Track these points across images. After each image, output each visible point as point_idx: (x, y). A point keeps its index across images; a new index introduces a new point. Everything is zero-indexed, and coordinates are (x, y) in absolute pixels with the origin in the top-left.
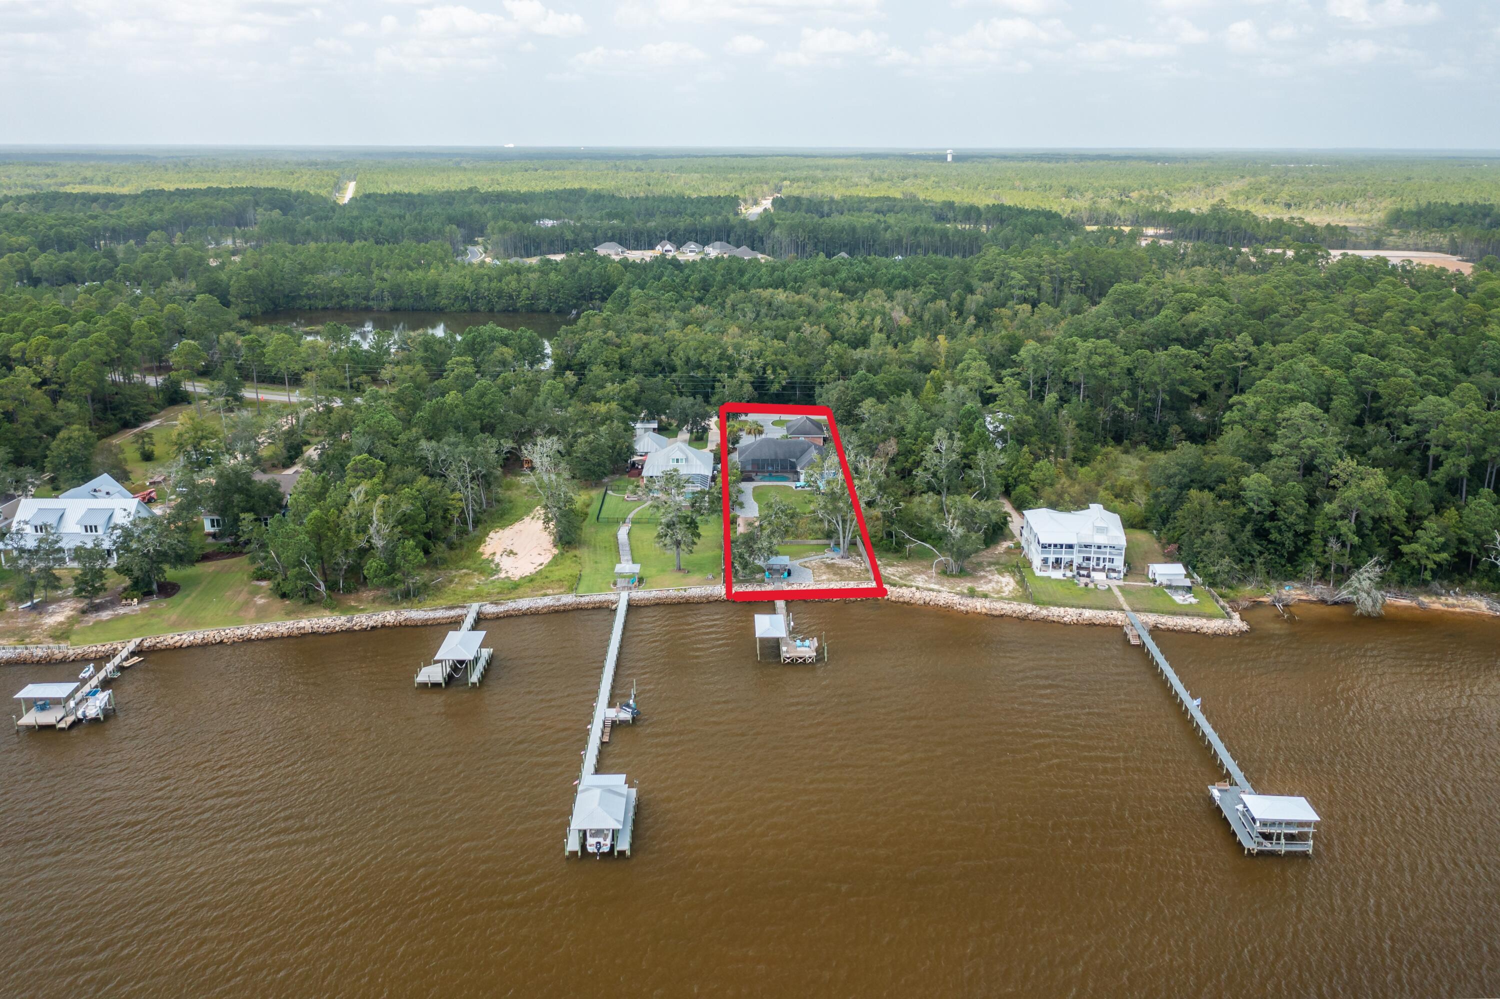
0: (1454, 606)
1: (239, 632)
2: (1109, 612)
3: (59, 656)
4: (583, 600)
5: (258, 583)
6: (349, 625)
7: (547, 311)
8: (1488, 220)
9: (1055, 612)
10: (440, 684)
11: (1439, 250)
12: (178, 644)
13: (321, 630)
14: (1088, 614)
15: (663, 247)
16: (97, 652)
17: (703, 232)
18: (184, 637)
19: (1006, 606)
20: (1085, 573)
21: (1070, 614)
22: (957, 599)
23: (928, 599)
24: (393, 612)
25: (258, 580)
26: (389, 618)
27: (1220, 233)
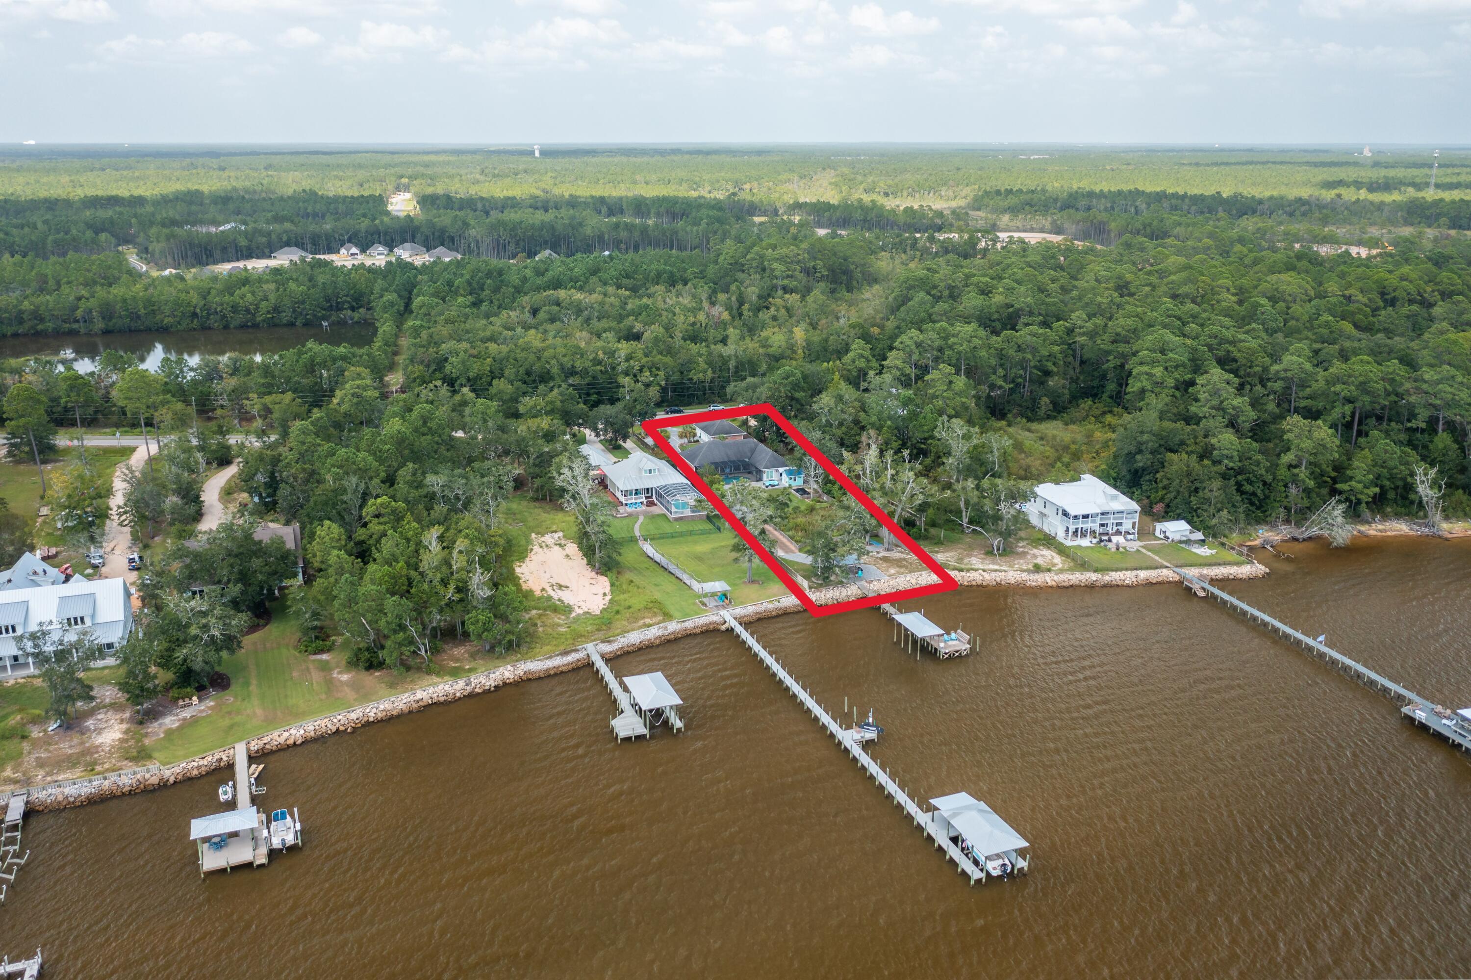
0: (1385, 531)
1: (353, 716)
2: (1159, 571)
3: (154, 780)
4: (689, 624)
5: (319, 657)
6: (469, 689)
7: (292, 324)
8: (1059, 204)
9: (1115, 577)
10: (644, 736)
11: (1042, 231)
12: (291, 742)
13: (442, 699)
14: (1143, 574)
15: (348, 250)
16: (199, 767)
17: (386, 234)
18: (293, 731)
19: (1071, 577)
20: (1106, 538)
21: (1128, 577)
22: (1025, 576)
23: (998, 580)
24: (509, 667)
25: (315, 654)
26: (507, 674)
27: (865, 221)
